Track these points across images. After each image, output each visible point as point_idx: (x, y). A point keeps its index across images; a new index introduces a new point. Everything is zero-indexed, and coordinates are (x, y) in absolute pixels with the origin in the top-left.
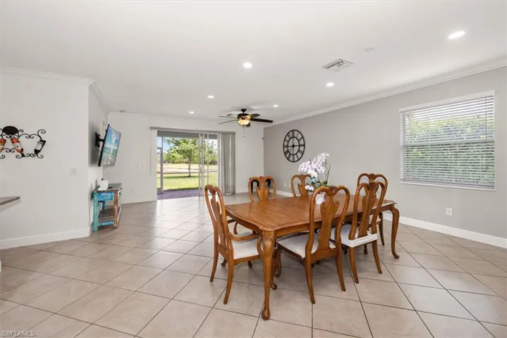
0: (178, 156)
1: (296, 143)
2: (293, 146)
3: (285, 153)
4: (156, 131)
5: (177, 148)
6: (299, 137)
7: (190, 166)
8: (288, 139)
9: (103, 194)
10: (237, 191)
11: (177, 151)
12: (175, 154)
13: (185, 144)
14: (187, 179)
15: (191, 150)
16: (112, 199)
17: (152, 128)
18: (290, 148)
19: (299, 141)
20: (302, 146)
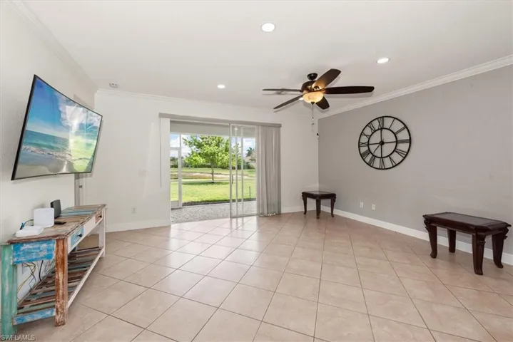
0: (201, 160)
1: (388, 136)
2: (382, 143)
3: (363, 156)
4: (168, 120)
5: (199, 151)
6: (397, 126)
7: (213, 172)
8: (368, 131)
9: (26, 247)
10: (284, 210)
11: (199, 154)
12: (197, 158)
13: (208, 146)
14: (210, 186)
15: (214, 153)
16: (49, 257)
17: (162, 115)
18: (373, 148)
19: (395, 134)
20: (403, 141)
